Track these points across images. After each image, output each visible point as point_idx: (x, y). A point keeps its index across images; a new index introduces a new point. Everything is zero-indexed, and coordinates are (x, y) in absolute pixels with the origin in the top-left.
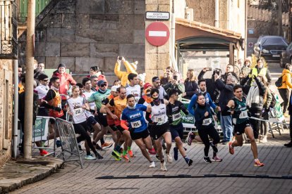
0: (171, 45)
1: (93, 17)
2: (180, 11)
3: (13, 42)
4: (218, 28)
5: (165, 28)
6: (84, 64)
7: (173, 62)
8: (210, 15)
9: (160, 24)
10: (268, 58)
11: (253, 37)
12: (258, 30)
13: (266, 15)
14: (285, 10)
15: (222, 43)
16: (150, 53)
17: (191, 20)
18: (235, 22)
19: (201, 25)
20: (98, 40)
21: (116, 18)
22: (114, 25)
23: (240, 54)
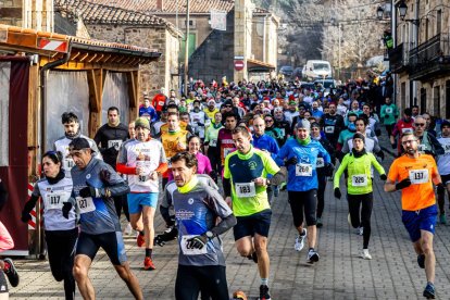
0: (245, 70)
1: (212, 58)
2: (249, 56)
3: (179, 69)
4: (264, 63)
5: (241, 63)
6: (208, 78)
7: (246, 77)
8: (260, 57)
9: (240, 62)
10: (286, 75)
11: (279, 67)
12: (281, 64)
13: (285, 57)
14: (293, 55)
15: (267, 69)
16: (236, 74)
17: (253, 59)
18: (272, 60)
19: (257, 62)
20: (214, 68)
21: (221, 59)
22: (220, 62)
23: (274, 74)
